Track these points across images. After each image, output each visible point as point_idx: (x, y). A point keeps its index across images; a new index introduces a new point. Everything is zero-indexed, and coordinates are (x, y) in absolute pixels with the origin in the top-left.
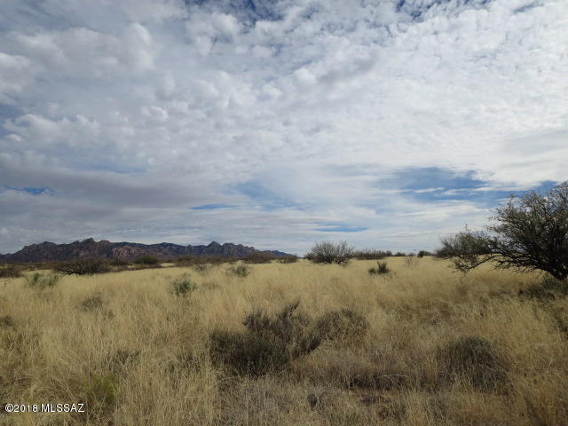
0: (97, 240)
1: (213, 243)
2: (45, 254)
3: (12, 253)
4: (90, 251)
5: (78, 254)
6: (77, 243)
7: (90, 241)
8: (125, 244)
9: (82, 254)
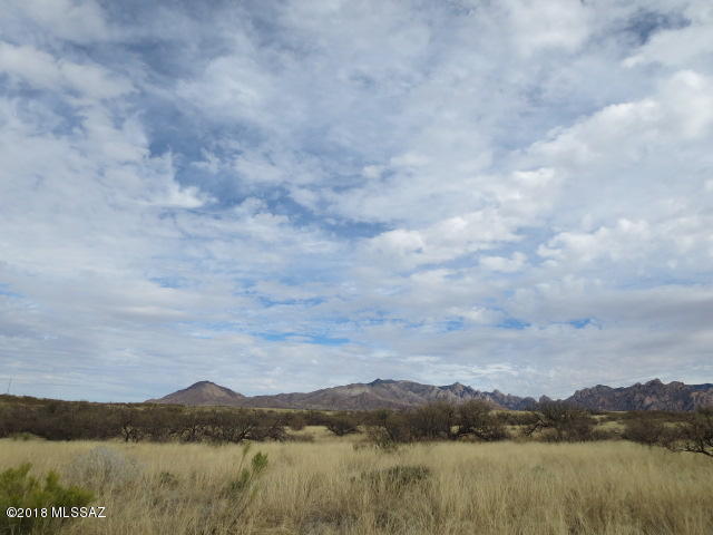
0: (666, 382)
2: (601, 400)
3: (563, 399)
4: (658, 397)
5: (642, 401)
6: (638, 386)
7: (655, 384)
8: (707, 386)
9: (648, 401)
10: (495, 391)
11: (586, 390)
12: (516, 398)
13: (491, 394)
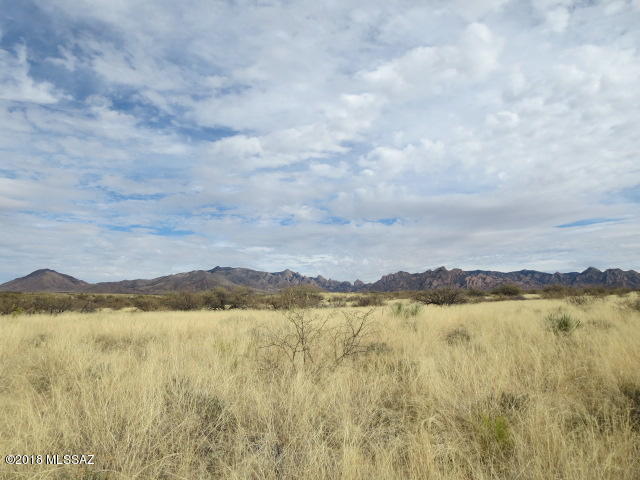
0: (449, 269)
1: (590, 269)
2: (401, 283)
3: (373, 282)
4: (443, 280)
5: (431, 284)
6: (429, 272)
7: (441, 270)
8: (478, 272)
9: (435, 284)
10: (319, 276)
11: (390, 275)
12: (335, 282)
13: (315, 279)
